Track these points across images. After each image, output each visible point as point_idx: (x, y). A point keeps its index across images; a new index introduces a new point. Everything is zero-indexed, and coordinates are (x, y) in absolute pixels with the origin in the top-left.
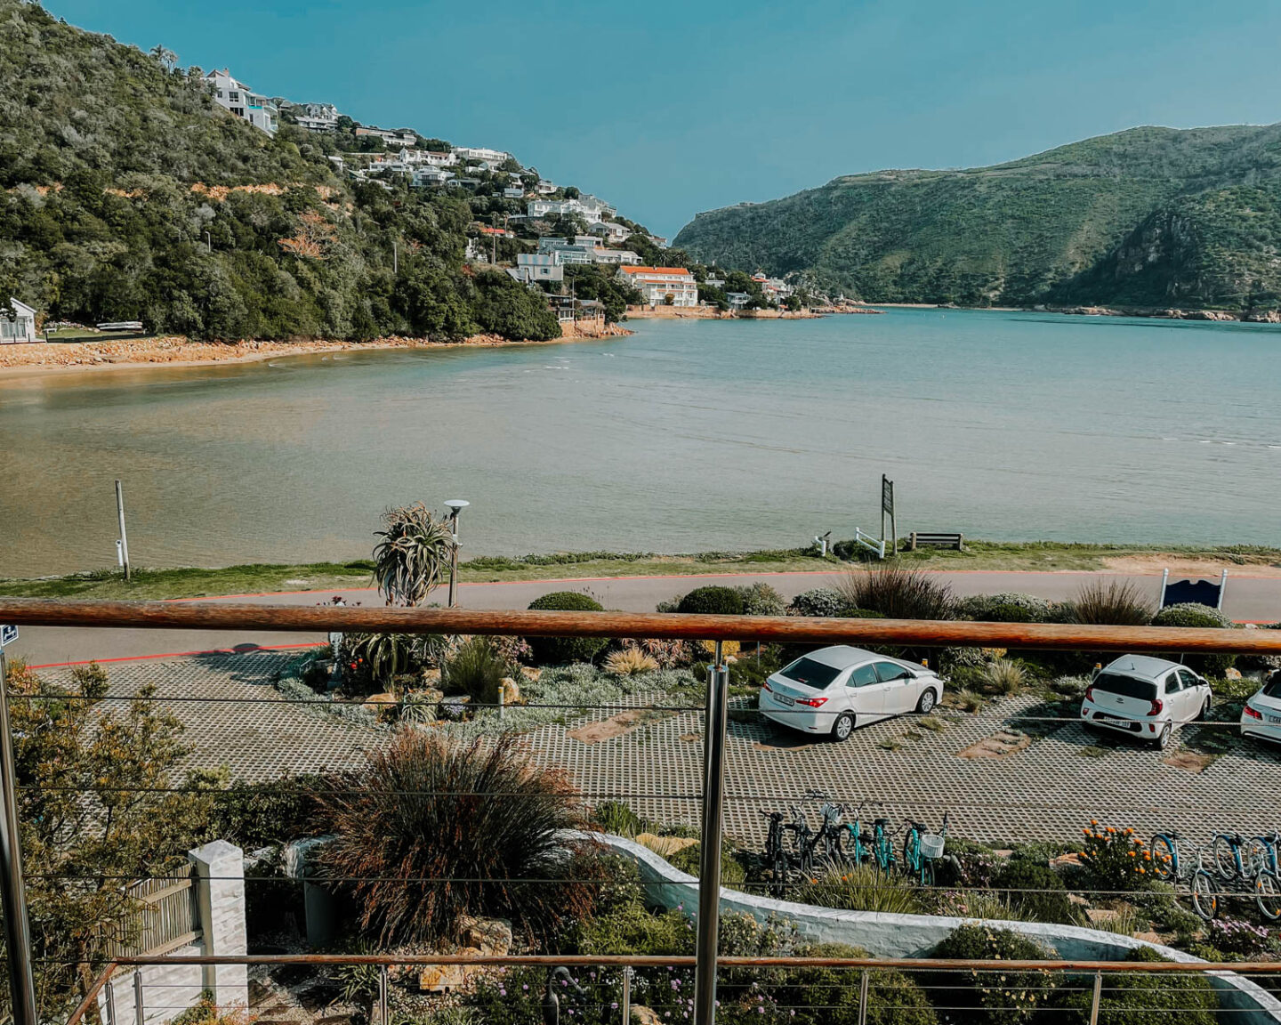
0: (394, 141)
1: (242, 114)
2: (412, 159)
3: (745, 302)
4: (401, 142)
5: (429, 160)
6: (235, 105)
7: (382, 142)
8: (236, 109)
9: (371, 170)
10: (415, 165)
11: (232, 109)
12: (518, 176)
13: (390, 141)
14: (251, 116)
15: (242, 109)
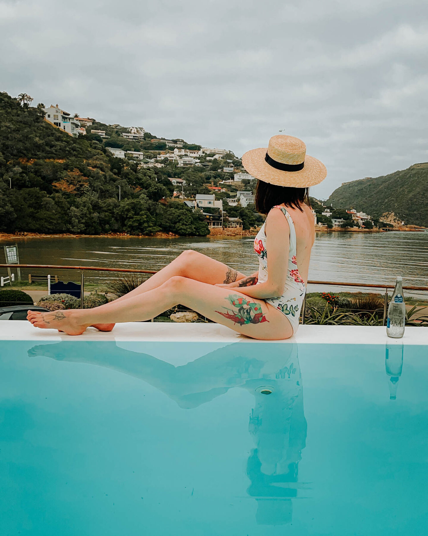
0: (172, 145)
1: (60, 126)
2: (180, 154)
3: (342, 223)
4: (176, 145)
5: (188, 154)
6: (56, 121)
7: (166, 145)
8: (57, 123)
9: (158, 159)
10: (181, 157)
11: (55, 123)
12: (231, 161)
13: (170, 145)
14: (64, 126)
15: (60, 123)
